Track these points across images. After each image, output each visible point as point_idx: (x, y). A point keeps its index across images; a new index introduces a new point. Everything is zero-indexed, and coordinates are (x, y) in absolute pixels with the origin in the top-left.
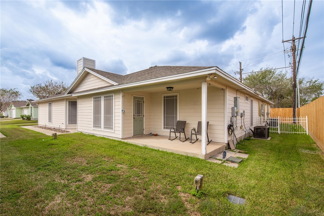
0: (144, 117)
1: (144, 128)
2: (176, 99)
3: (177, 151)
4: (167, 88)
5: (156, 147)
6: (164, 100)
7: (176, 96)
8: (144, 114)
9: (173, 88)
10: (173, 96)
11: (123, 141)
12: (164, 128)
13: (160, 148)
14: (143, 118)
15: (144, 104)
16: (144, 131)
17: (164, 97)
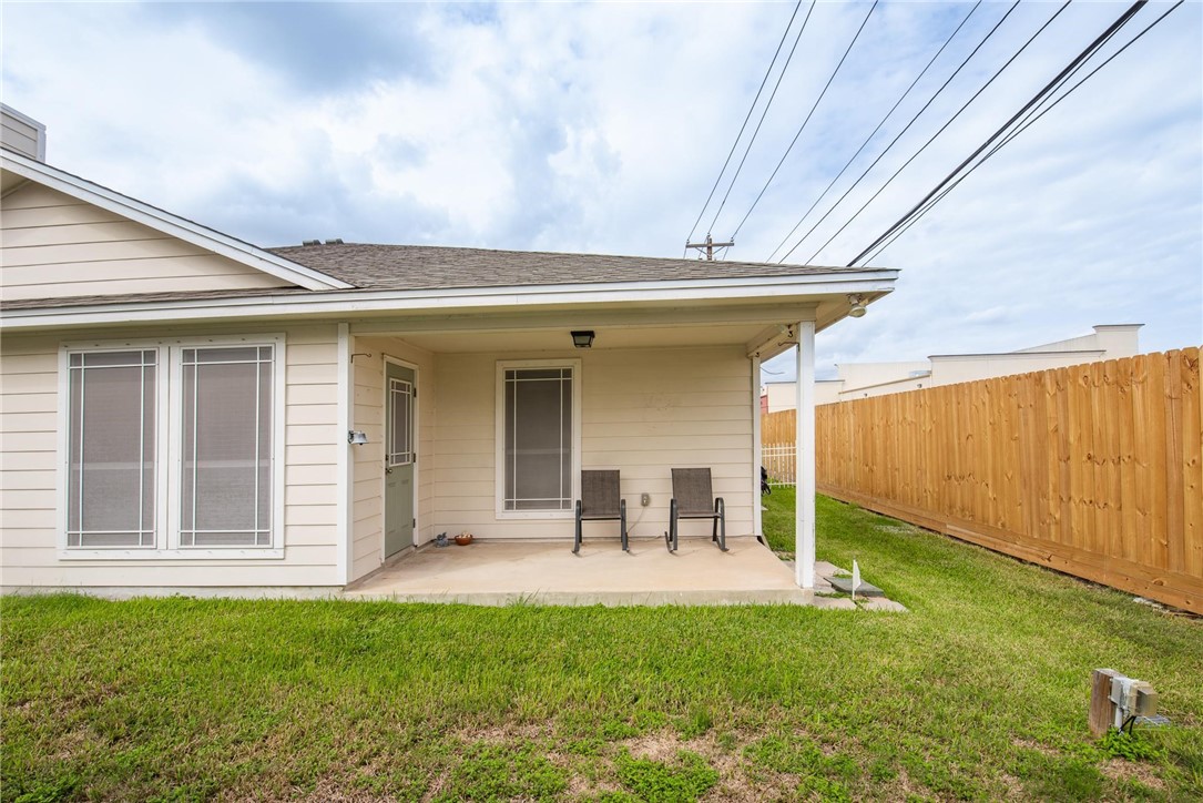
0: (416, 466)
1: (416, 516)
2: (568, 385)
3: (695, 594)
4: (574, 334)
5: (588, 595)
6: (509, 386)
7: (568, 373)
8: (417, 451)
9: (591, 334)
10: (555, 373)
11: (351, 596)
12: (509, 506)
13: (606, 595)
14: (411, 466)
15: (417, 400)
16: (416, 530)
17: (509, 374)
